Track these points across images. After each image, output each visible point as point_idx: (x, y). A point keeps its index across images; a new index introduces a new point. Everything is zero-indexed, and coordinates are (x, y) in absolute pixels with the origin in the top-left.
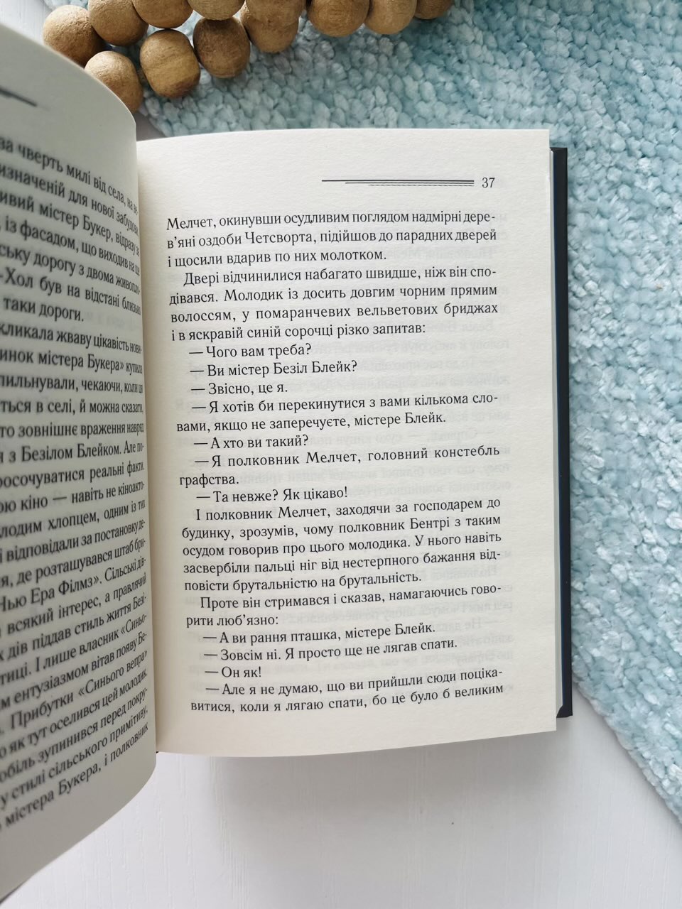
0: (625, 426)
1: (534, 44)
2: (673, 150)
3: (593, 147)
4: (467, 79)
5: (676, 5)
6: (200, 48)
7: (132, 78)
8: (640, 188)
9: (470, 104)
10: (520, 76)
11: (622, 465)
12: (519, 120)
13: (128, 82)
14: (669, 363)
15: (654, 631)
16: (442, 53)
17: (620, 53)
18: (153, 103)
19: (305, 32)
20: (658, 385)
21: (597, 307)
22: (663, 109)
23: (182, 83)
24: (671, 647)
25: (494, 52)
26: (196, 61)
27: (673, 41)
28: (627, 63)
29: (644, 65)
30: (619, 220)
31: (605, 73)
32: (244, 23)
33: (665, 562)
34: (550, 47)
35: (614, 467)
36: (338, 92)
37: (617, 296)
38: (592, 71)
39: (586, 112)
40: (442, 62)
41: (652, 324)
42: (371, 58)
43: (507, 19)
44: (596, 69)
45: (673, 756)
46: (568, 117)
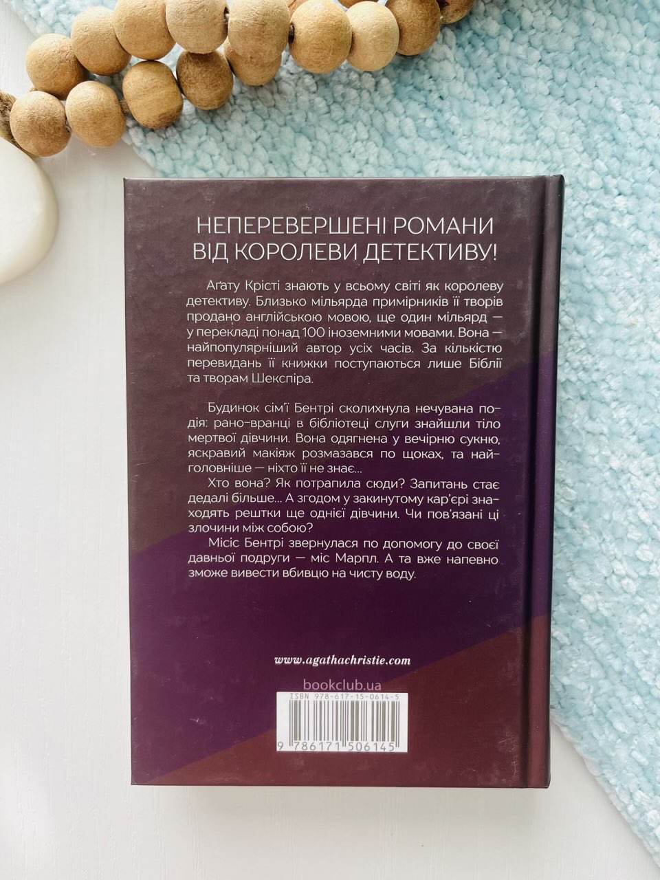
0: (597, 459)
1: (514, 81)
2: (649, 188)
3: (570, 185)
4: (447, 115)
5: (656, 44)
6: (182, 80)
7: (115, 109)
8: (616, 226)
9: (449, 141)
10: (500, 113)
11: (593, 498)
12: (498, 157)
13: (110, 113)
14: (642, 398)
15: (622, 660)
16: (423, 89)
17: (599, 91)
18: (137, 132)
19: (288, 66)
20: (631, 420)
21: (572, 342)
22: (640, 148)
23: (165, 114)
24: (639, 676)
25: (475, 89)
26: (179, 92)
27: (652, 80)
28: (606, 101)
29: (622, 104)
30: (595, 256)
31: (584, 112)
32: (226, 54)
33: (634, 594)
34: (530, 85)
35: (585, 499)
36: (320, 126)
37: (591, 331)
38: (571, 109)
39: (564, 151)
40: (423, 99)
41: (625, 359)
42: (354, 93)
43: (489, 55)
44: (576, 107)
45: (638, 783)
46: (546, 154)
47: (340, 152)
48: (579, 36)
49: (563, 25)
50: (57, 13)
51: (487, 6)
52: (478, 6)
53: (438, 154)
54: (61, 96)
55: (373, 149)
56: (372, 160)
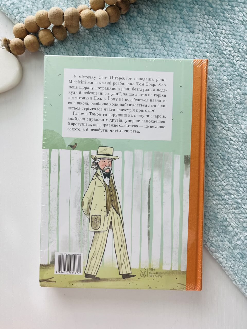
1: (142, 28)
2: (180, 54)
4: (125, 38)
6: (54, 33)
7: (37, 41)
9: (126, 45)
10: (139, 37)
12: (139, 48)
13: (35, 42)
16: (118, 32)
17: (165, 29)
18: (43, 48)
19: (81, 28)
23: (50, 42)
25: (132, 31)
26: (53, 36)
27: (179, 25)
28: (167, 32)
29: (171, 32)
31: (161, 35)
32: (65, 26)
34: (146, 29)
36: (91, 43)
38: (157, 34)
39: (156, 45)
40: (118, 34)
42: (99, 34)
43: (135, 22)
44: (159, 34)
46: (152, 47)
47: (97, 49)
48: (159, 15)
49: (154, 12)
50: (20, 18)
51: (133, 9)
52: (131, 9)
53: (123, 49)
54: (23, 39)
55: (106, 48)
56: (105, 51)
